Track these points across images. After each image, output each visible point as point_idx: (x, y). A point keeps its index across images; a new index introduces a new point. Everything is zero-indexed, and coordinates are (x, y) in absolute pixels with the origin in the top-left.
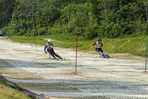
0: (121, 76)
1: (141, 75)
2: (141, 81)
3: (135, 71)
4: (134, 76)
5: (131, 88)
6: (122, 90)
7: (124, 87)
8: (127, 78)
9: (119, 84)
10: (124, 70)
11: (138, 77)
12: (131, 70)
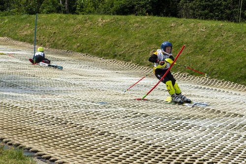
0: (3, 69)
1: (30, 68)
2: (33, 78)
3: (21, 62)
4: (20, 69)
5: (23, 87)
6: (11, 89)
7: (13, 86)
8: (11, 71)
9: (4, 81)
10: (4, 60)
11: (26, 71)
12: (15, 60)
